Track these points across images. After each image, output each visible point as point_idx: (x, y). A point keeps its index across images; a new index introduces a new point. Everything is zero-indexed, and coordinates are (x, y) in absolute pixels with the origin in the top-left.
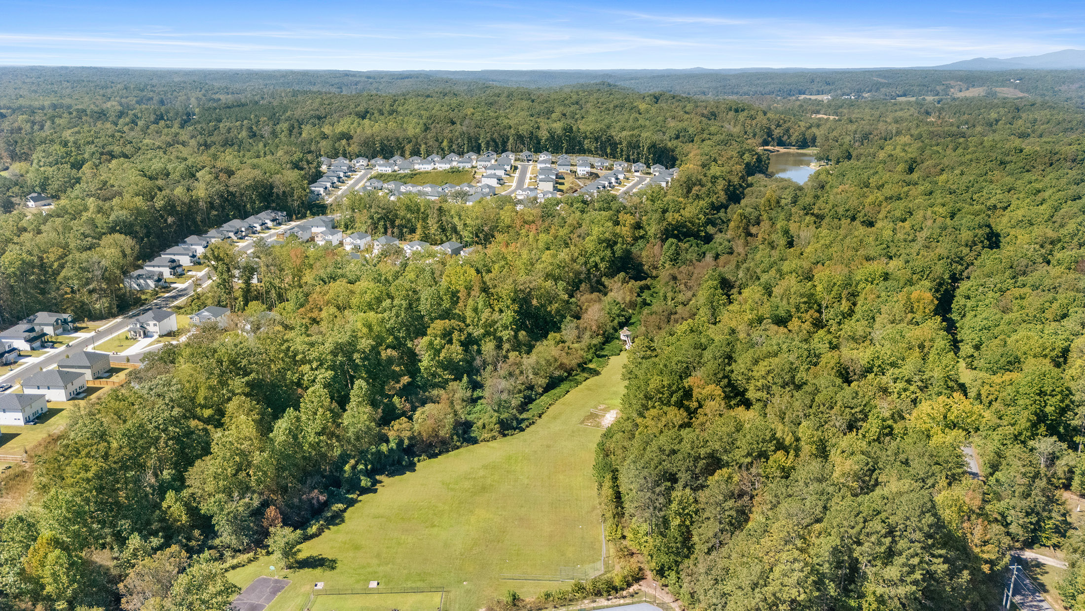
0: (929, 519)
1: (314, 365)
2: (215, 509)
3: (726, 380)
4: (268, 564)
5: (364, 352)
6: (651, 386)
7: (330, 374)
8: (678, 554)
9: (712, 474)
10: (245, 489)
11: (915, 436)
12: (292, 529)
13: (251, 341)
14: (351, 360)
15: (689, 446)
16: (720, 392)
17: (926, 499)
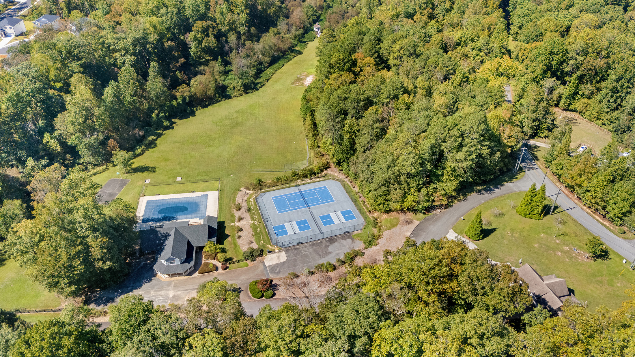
0: (483, 126)
1: (123, 53)
2: (77, 142)
3: (377, 54)
4: (115, 171)
5: (153, 44)
6: (333, 60)
7: (133, 58)
8: (348, 154)
9: (367, 110)
10: (93, 130)
11: (480, 81)
12: (126, 151)
13: (78, 38)
14: (145, 48)
15: (354, 94)
16: (373, 61)
17: (482, 116)
